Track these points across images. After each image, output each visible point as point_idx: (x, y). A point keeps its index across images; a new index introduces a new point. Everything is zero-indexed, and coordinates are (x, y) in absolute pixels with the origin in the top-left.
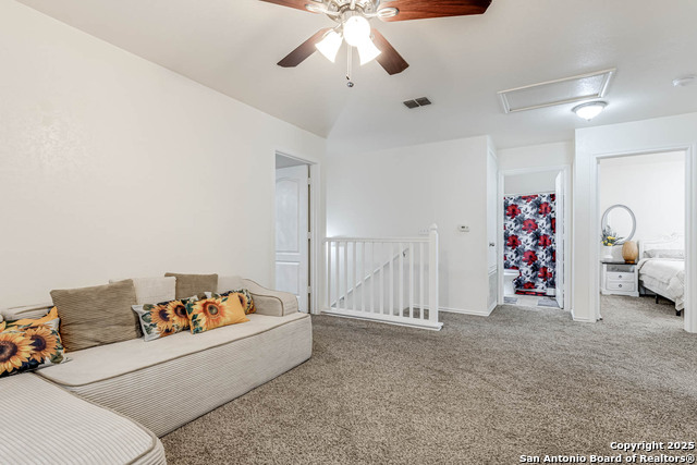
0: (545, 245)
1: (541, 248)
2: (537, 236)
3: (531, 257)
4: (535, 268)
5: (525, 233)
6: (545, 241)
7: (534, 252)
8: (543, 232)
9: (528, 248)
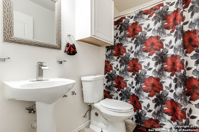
0: (173, 70)
1: (168, 74)
2: (162, 59)
3: (153, 85)
4: (160, 101)
5: (146, 54)
6: (174, 64)
7: (158, 80)
8: (171, 52)
9: (150, 74)
